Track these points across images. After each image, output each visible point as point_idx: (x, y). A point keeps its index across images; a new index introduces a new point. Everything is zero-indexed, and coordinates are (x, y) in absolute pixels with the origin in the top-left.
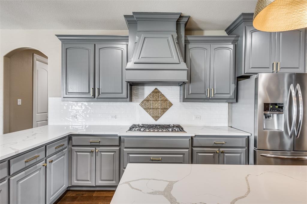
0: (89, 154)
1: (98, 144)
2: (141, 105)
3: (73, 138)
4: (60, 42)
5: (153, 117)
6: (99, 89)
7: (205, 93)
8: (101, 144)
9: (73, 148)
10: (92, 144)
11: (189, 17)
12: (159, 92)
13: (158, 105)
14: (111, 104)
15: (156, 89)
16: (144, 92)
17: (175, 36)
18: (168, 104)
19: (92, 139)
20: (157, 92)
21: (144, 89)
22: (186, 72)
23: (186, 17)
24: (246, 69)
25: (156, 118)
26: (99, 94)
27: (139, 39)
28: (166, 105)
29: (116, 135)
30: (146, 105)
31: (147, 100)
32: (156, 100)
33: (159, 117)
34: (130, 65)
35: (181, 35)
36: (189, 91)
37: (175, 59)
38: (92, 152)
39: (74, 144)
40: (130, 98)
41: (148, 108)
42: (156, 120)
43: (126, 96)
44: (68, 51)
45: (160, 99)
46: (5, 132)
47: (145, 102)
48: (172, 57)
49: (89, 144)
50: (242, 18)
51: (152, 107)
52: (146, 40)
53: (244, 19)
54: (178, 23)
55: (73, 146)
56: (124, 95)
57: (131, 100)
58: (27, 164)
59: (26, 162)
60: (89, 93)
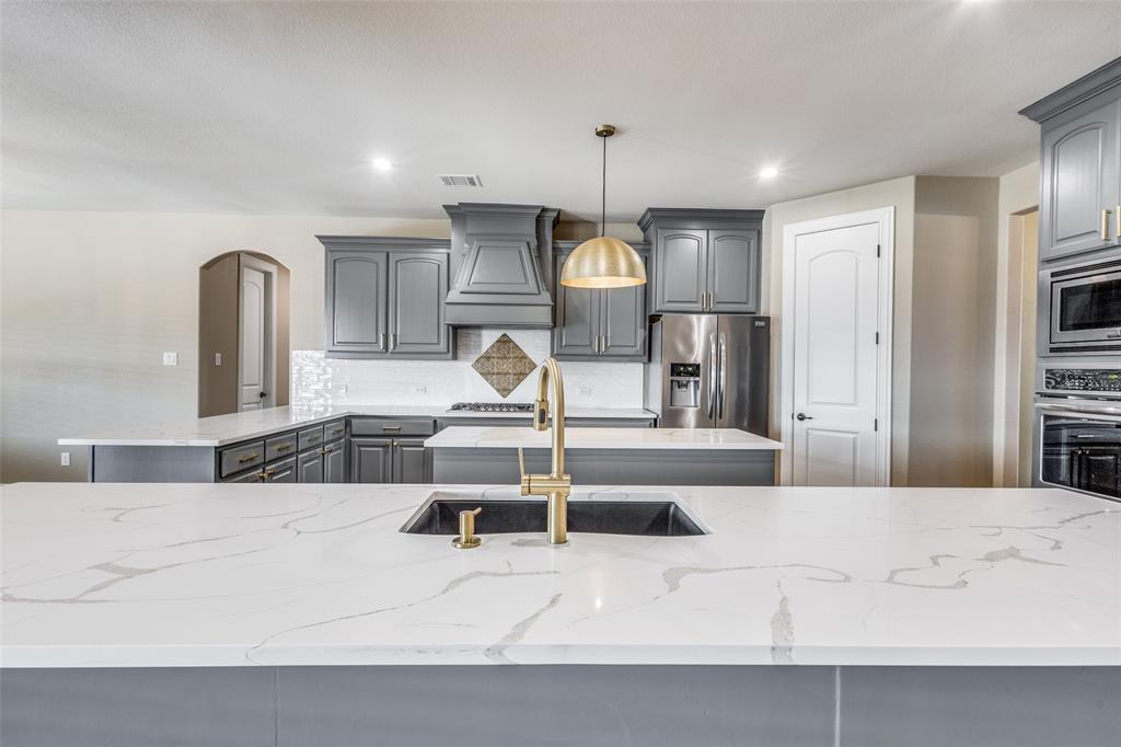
0: (380, 449)
1: (397, 432)
2: (474, 366)
3: (354, 421)
4: (323, 248)
5: (498, 390)
6: (395, 336)
7: (591, 345)
8: (401, 433)
9: (353, 439)
10: (387, 432)
11: (559, 211)
12: (510, 341)
13: (506, 366)
14: (415, 363)
15: (505, 335)
16: (480, 341)
17: (534, 243)
18: (528, 366)
19: (386, 425)
20: (505, 342)
21: (480, 335)
22: (550, 308)
23: (554, 210)
24: (657, 305)
25: (505, 391)
26: (395, 345)
27: (470, 249)
28: (523, 367)
29: (430, 417)
30: (485, 367)
31: (487, 357)
32: (505, 358)
33: (509, 391)
34: (454, 296)
35: (545, 240)
36: (561, 341)
37: (532, 286)
38: (385, 446)
39: (354, 432)
40: (454, 352)
41: (489, 373)
42: (504, 396)
43: (445, 350)
44: (337, 265)
45: (512, 356)
46: (201, 415)
47: (482, 360)
48: (527, 283)
49: (382, 432)
50: (649, 215)
51: (495, 370)
52: (482, 252)
53: (652, 217)
54: (539, 220)
55: (354, 436)
56: (442, 346)
57: (455, 357)
58: (280, 454)
59: (279, 450)
60: (377, 342)
